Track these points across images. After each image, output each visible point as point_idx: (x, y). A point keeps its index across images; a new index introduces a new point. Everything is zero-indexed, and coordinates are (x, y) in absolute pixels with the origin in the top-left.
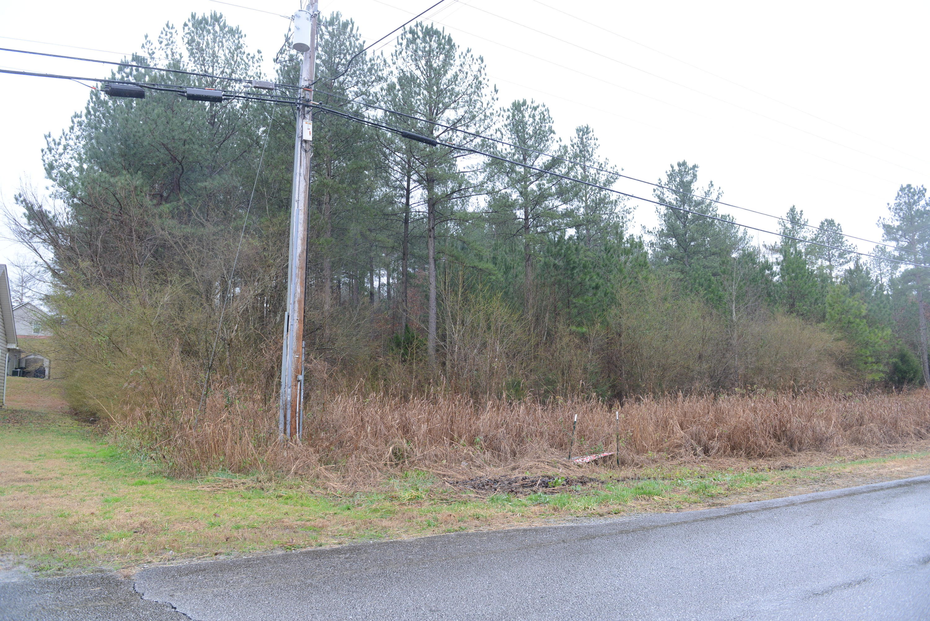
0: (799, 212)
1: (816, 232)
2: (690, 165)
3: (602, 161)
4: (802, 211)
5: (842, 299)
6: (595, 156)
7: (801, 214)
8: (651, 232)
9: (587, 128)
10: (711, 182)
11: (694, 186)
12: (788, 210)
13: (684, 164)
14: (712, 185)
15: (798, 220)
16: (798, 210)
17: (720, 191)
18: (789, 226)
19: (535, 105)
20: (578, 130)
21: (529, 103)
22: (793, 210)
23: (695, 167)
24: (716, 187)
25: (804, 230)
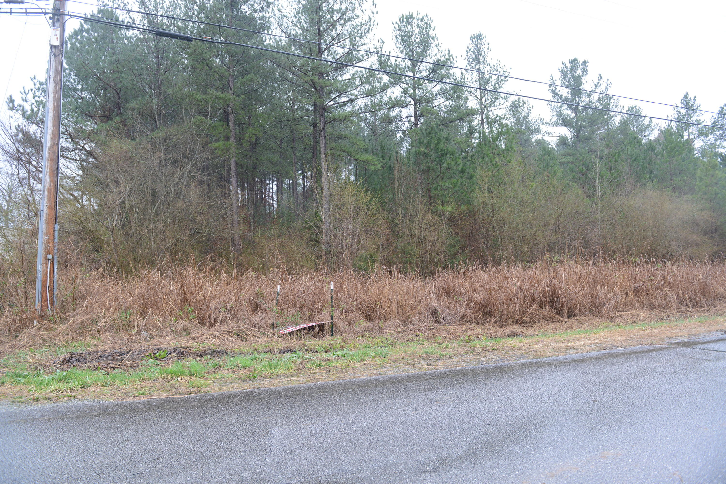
0: (692, 98)
1: (715, 116)
2: (581, 61)
3: (494, 62)
4: (695, 97)
5: (711, 172)
6: (488, 59)
7: (695, 100)
8: (548, 123)
9: (480, 35)
10: (600, 75)
11: (583, 80)
12: (682, 97)
13: (575, 60)
14: (601, 78)
15: (692, 105)
16: (691, 96)
17: (609, 83)
18: (683, 111)
19: (420, 16)
20: (472, 38)
21: (415, 15)
22: (686, 96)
23: (585, 62)
24: (604, 79)
25: (697, 114)
